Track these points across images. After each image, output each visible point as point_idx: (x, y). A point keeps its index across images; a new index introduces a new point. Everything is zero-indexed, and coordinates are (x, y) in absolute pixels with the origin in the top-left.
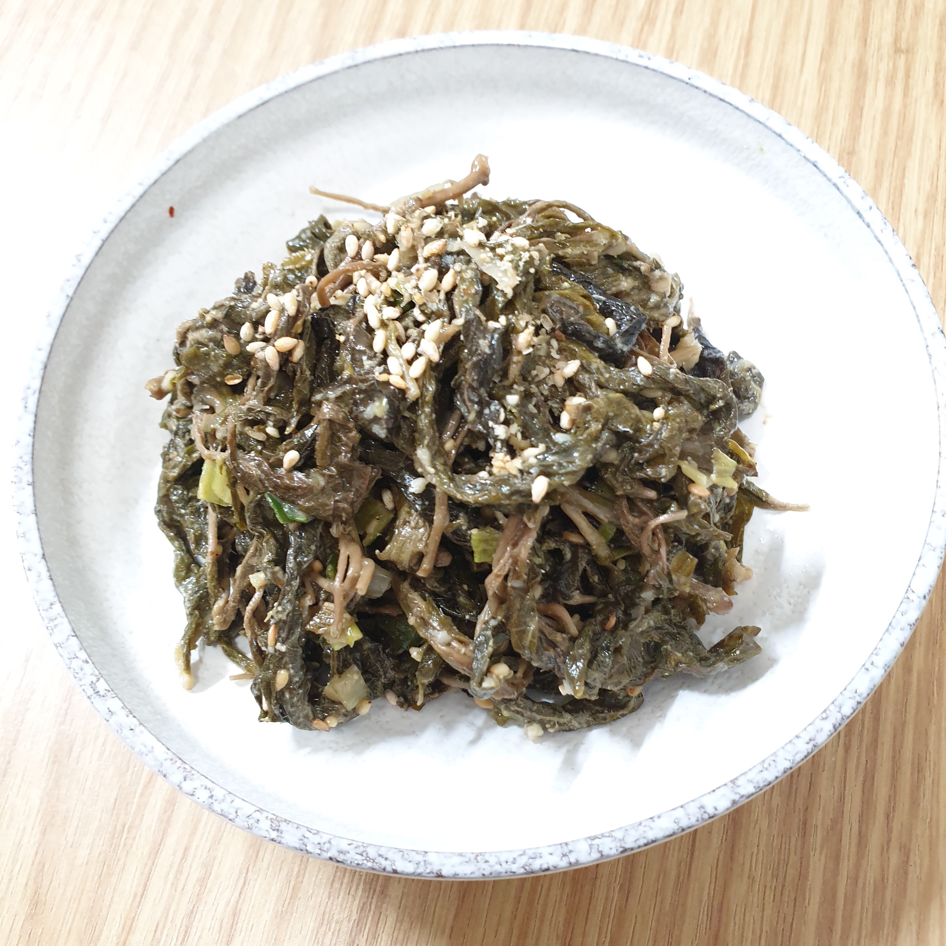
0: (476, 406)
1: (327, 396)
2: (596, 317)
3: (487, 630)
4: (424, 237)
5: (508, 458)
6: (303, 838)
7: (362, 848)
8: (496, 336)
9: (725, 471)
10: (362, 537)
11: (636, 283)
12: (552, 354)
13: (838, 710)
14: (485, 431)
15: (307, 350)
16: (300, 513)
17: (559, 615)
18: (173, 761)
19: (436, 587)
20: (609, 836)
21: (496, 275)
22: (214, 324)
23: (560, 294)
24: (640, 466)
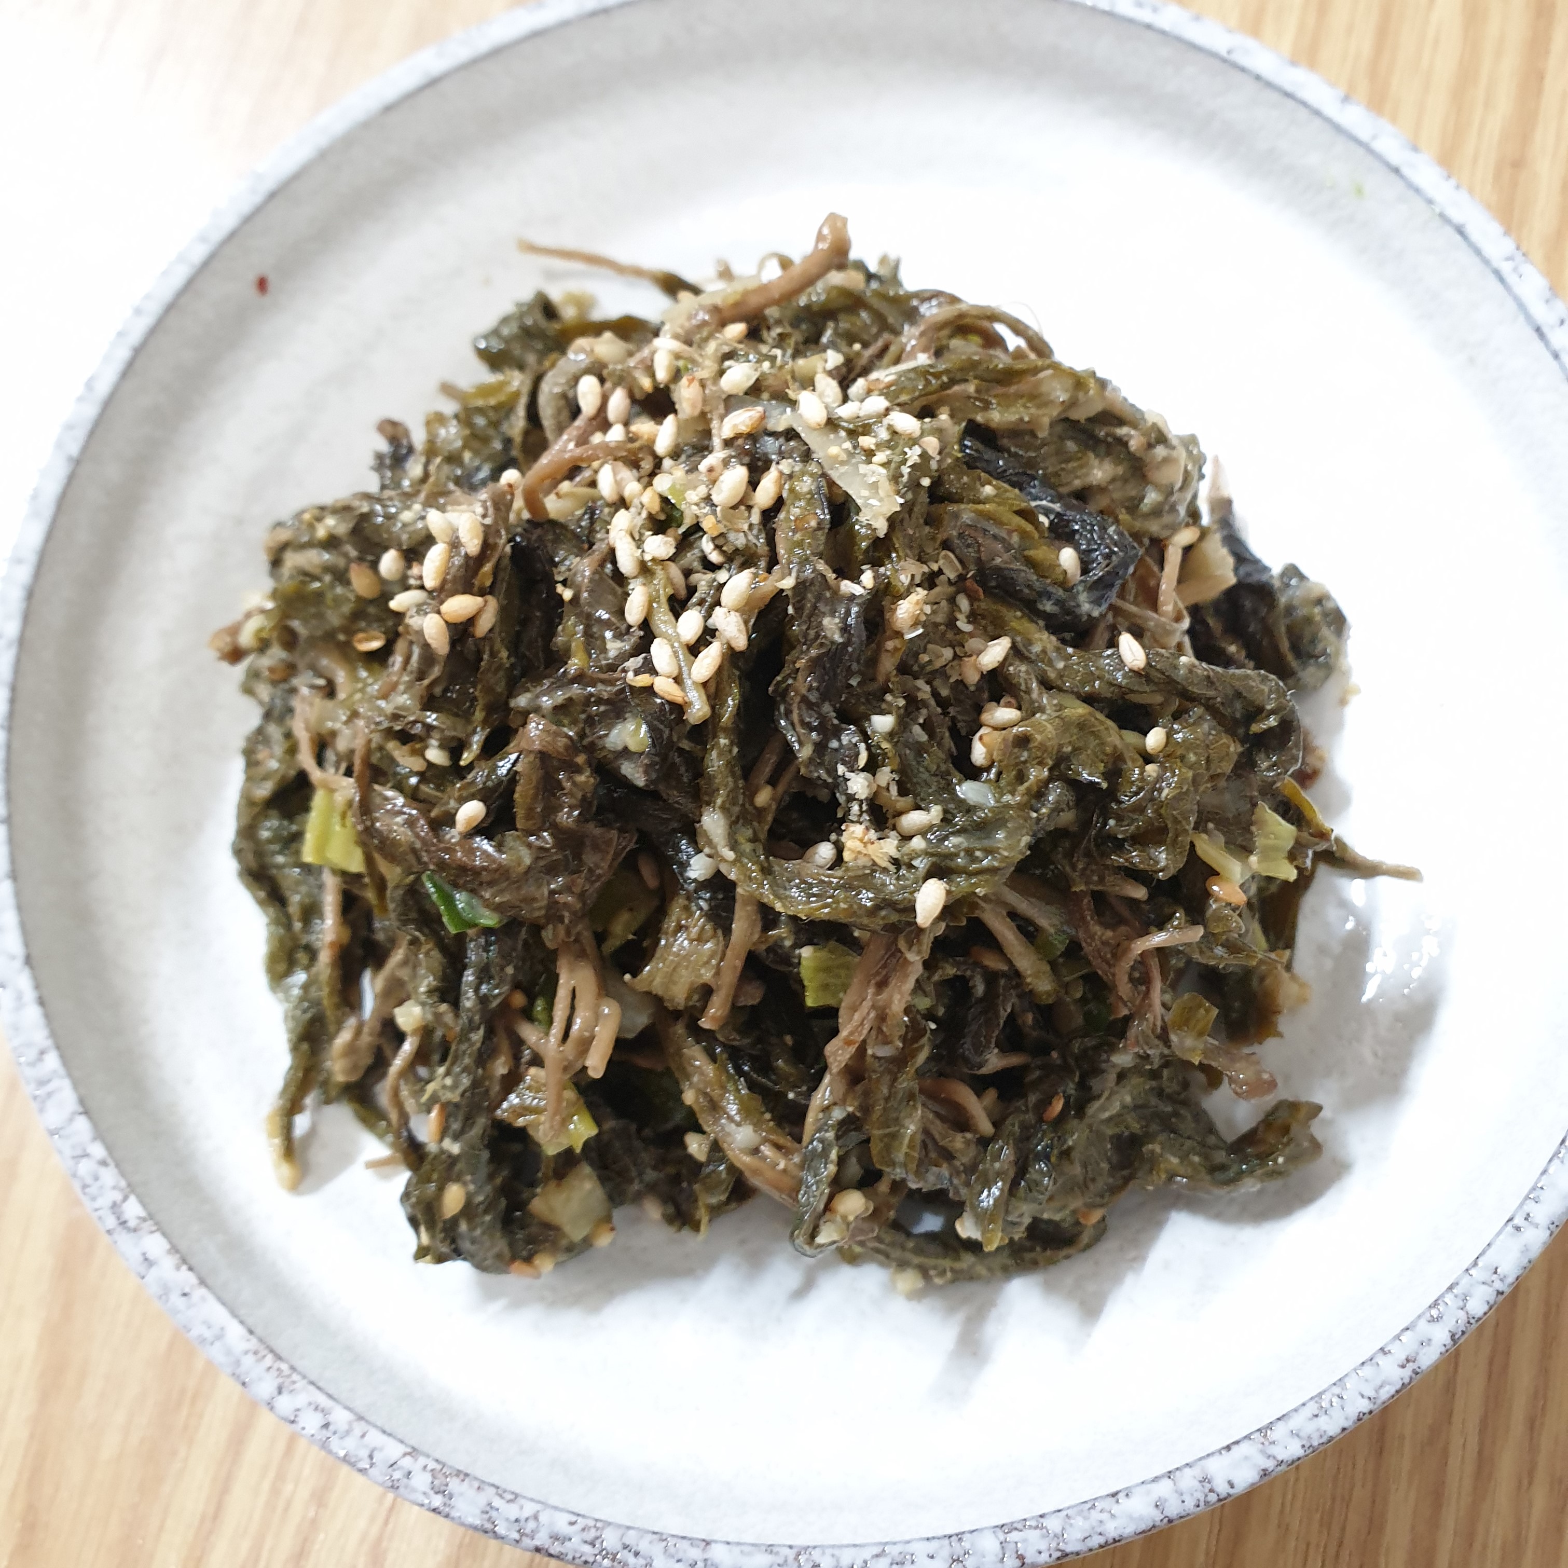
0: (814, 734)
1: (538, 702)
2: (1040, 553)
3: (827, 1131)
4: (724, 396)
5: (872, 834)
6: (488, 1509)
7: (593, 1531)
8: (855, 610)
9: (1275, 849)
10: (600, 938)
11: (1120, 470)
12: (958, 623)
13: (1461, 1304)
14: (830, 780)
15: (504, 613)
16: (487, 913)
17: (961, 1101)
18: (260, 1355)
19: (734, 1039)
20: (1036, 1527)
21: (858, 493)
22: (331, 543)
23: (976, 511)
24: (1119, 845)
